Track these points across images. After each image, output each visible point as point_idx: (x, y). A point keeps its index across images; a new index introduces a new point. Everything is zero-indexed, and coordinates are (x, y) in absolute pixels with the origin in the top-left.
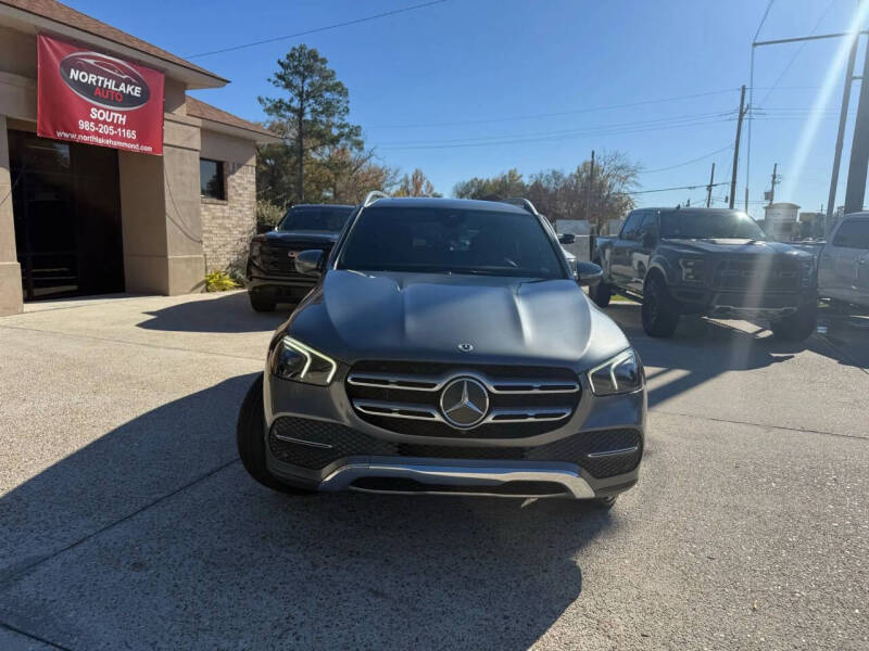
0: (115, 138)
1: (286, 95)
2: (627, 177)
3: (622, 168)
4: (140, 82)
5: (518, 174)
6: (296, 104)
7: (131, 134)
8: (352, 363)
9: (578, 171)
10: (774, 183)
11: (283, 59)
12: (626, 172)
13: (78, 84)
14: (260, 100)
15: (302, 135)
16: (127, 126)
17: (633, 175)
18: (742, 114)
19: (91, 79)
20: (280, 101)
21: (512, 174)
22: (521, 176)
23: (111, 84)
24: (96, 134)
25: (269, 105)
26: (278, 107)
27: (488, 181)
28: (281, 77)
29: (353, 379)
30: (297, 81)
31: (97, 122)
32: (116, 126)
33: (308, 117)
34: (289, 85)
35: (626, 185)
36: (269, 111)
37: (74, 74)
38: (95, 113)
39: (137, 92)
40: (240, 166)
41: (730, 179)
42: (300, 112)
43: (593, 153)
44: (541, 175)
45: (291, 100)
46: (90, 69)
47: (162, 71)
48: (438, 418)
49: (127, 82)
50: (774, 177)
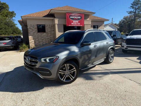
0: (77, 25)
1: (132, 10)
4: (80, 16)
6: (134, 11)
7: (79, 24)
11: (132, 3)
13: (71, 18)
14: (127, 12)
15: (135, 17)
16: (79, 23)
19: (73, 17)
20: (131, 11)
23: (76, 17)
24: (74, 25)
25: (129, 12)
26: (131, 12)
28: (131, 7)
30: (135, 6)
31: (74, 23)
32: (77, 23)
33: (137, 13)
34: (133, 8)
36: (129, 13)
37: (71, 17)
38: (74, 22)
39: (80, 18)
40: (101, 26)
42: (135, 12)
45: (134, 10)
46: (73, 16)
47: (83, 14)
49: (78, 17)
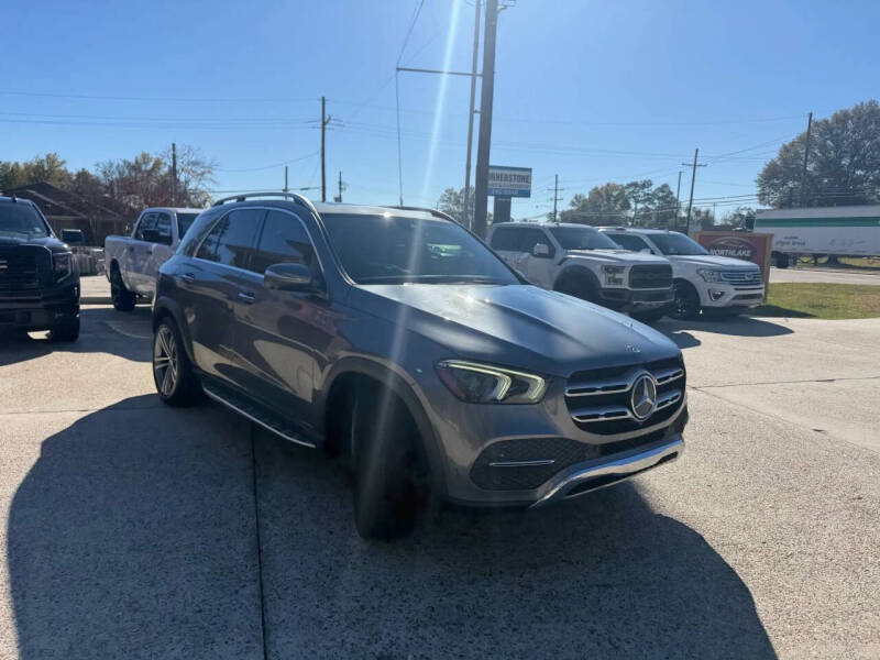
2: (203, 173)
3: (196, 163)
5: (60, 160)
8: (568, 376)
9: (137, 162)
10: (340, 189)
12: (203, 169)
17: (209, 172)
18: (324, 124)
21: (51, 160)
22: (63, 162)
27: (17, 164)
29: (570, 392)
35: (203, 181)
41: (321, 185)
43: (174, 145)
44: (111, 165)
48: (630, 415)
50: (340, 183)
